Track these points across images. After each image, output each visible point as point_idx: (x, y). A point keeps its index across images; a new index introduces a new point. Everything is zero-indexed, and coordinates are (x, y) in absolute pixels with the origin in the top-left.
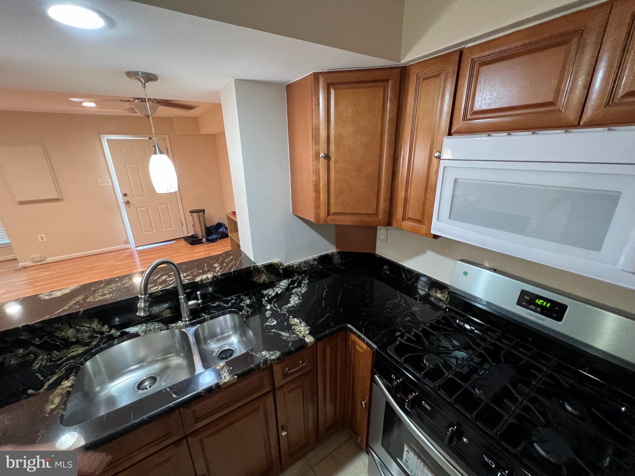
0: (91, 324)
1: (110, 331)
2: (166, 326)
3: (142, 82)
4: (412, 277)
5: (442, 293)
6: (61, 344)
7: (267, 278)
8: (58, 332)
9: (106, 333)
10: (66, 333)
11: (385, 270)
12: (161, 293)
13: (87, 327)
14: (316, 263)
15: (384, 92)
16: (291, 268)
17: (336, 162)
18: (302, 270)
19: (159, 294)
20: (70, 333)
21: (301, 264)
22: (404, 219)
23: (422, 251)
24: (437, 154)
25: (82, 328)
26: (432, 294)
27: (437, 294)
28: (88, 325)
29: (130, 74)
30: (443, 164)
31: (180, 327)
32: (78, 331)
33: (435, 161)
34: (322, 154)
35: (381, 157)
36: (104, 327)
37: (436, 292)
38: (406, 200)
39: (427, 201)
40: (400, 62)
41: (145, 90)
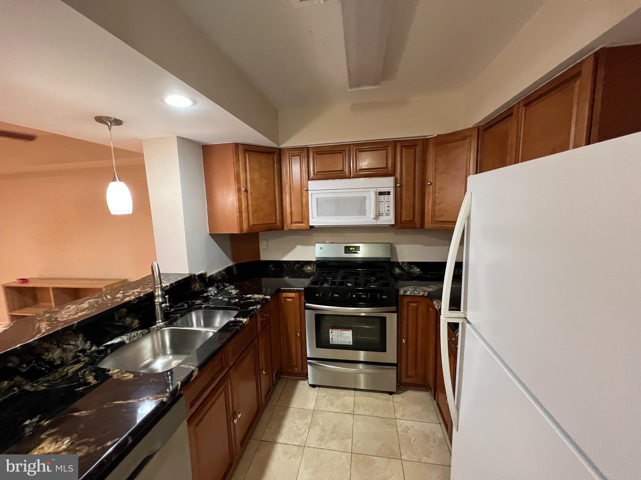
0: (76, 341)
1: (91, 348)
2: (147, 330)
3: (108, 125)
4: (291, 265)
5: (310, 266)
6: (46, 369)
7: (200, 286)
8: (46, 354)
9: (88, 351)
10: (52, 354)
11: (271, 268)
12: (136, 300)
13: (72, 345)
14: (224, 273)
15: (273, 158)
16: (212, 278)
17: (251, 193)
18: (218, 279)
19: (135, 303)
20: (56, 354)
21: (218, 274)
22: (292, 223)
23: (293, 247)
24: (305, 189)
25: (68, 347)
26: (304, 269)
27: (308, 268)
28: (74, 343)
29: (100, 119)
30: (310, 192)
31: (161, 327)
32: (64, 350)
33: (304, 192)
34: (244, 189)
35: (275, 191)
36: (87, 344)
37: (307, 267)
38: (291, 213)
39: (303, 211)
40: (279, 146)
41: (110, 132)
